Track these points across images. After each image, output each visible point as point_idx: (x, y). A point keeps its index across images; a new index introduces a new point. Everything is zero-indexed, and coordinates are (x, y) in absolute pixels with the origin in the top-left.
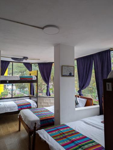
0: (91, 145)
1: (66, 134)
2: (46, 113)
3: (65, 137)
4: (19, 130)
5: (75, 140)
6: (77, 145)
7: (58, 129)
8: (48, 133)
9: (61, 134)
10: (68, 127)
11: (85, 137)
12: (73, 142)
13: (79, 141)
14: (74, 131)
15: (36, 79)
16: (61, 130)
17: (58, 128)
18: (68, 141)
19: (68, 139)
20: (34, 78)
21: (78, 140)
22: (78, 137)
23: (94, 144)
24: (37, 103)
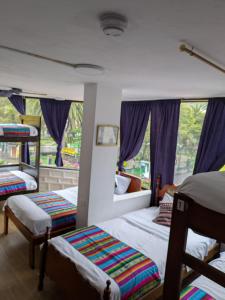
0: (138, 260)
1: (101, 244)
2: (60, 203)
3: (99, 249)
4: (6, 232)
5: (115, 254)
6: (118, 262)
7: (86, 236)
8: (71, 242)
9: (92, 245)
10: (102, 231)
11: (130, 248)
12: (111, 257)
13: (121, 256)
14: (112, 237)
15: (36, 134)
16: (92, 237)
17: (86, 233)
18: (105, 256)
19: (105, 253)
20: (34, 133)
21: (120, 253)
22: (119, 249)
23: (142, 258)
24: (37, 180)
